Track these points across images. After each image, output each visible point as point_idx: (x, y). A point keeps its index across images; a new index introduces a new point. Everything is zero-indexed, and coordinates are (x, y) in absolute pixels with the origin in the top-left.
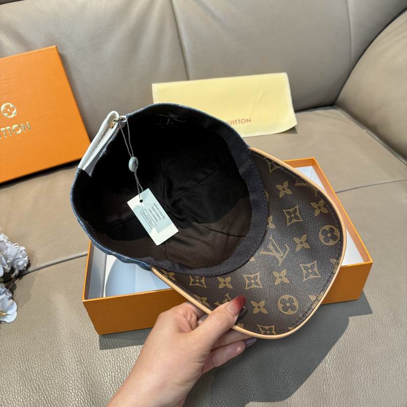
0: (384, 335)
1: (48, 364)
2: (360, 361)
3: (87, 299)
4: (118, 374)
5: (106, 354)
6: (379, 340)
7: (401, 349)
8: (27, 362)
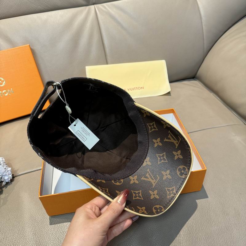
0: (216, 220)
1: (16, 235)
2: (201, 236)
3: (42, 195)
4: (57, 242)
5: (50, 230)
6: (213, 223)
7: (226, 229)
8: (4, 234)
